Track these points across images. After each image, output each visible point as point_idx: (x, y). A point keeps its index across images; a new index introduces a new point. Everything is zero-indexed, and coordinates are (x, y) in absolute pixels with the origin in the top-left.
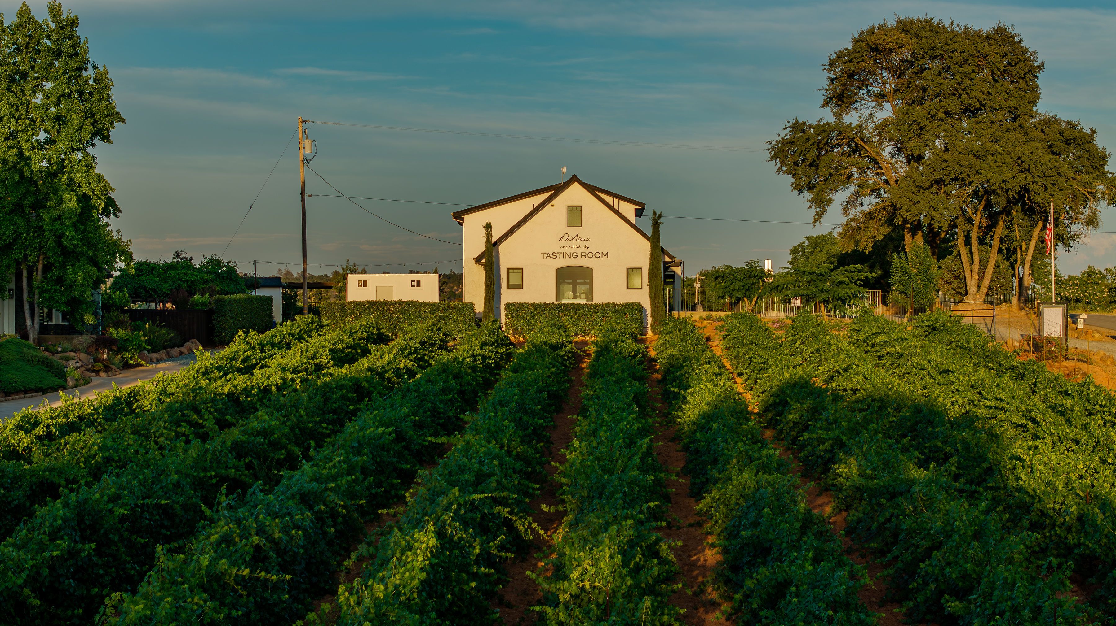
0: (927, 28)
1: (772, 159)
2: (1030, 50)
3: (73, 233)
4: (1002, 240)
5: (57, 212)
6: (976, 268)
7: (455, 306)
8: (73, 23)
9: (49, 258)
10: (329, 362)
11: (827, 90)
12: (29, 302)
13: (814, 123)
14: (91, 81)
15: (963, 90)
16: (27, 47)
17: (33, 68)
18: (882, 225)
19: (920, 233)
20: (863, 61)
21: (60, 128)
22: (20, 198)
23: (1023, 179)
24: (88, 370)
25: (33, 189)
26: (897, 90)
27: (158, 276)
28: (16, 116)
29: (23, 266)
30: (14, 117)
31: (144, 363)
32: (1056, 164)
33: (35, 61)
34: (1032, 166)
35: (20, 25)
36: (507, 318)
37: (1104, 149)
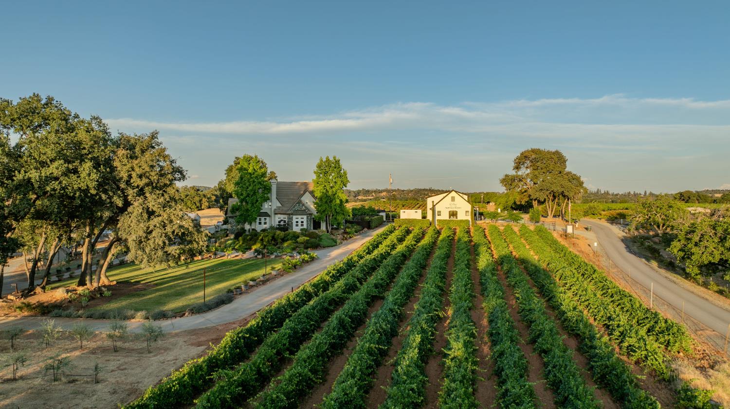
8: (339, 161)
11: (514, 167)
12: (329, 223)
13: (511, 175)
14: (343, 173)
15: (547, 167)
16: (328, 166)
17: (329, 170)
18: (527, 198)
19: (537, 201)
20: (523, 160)
23: (562, 190)
26: (531, 166)
27: (358, 211)
29: (327, 215)
32: (571, 186)
34: (565, 186)
36: (437, 223)
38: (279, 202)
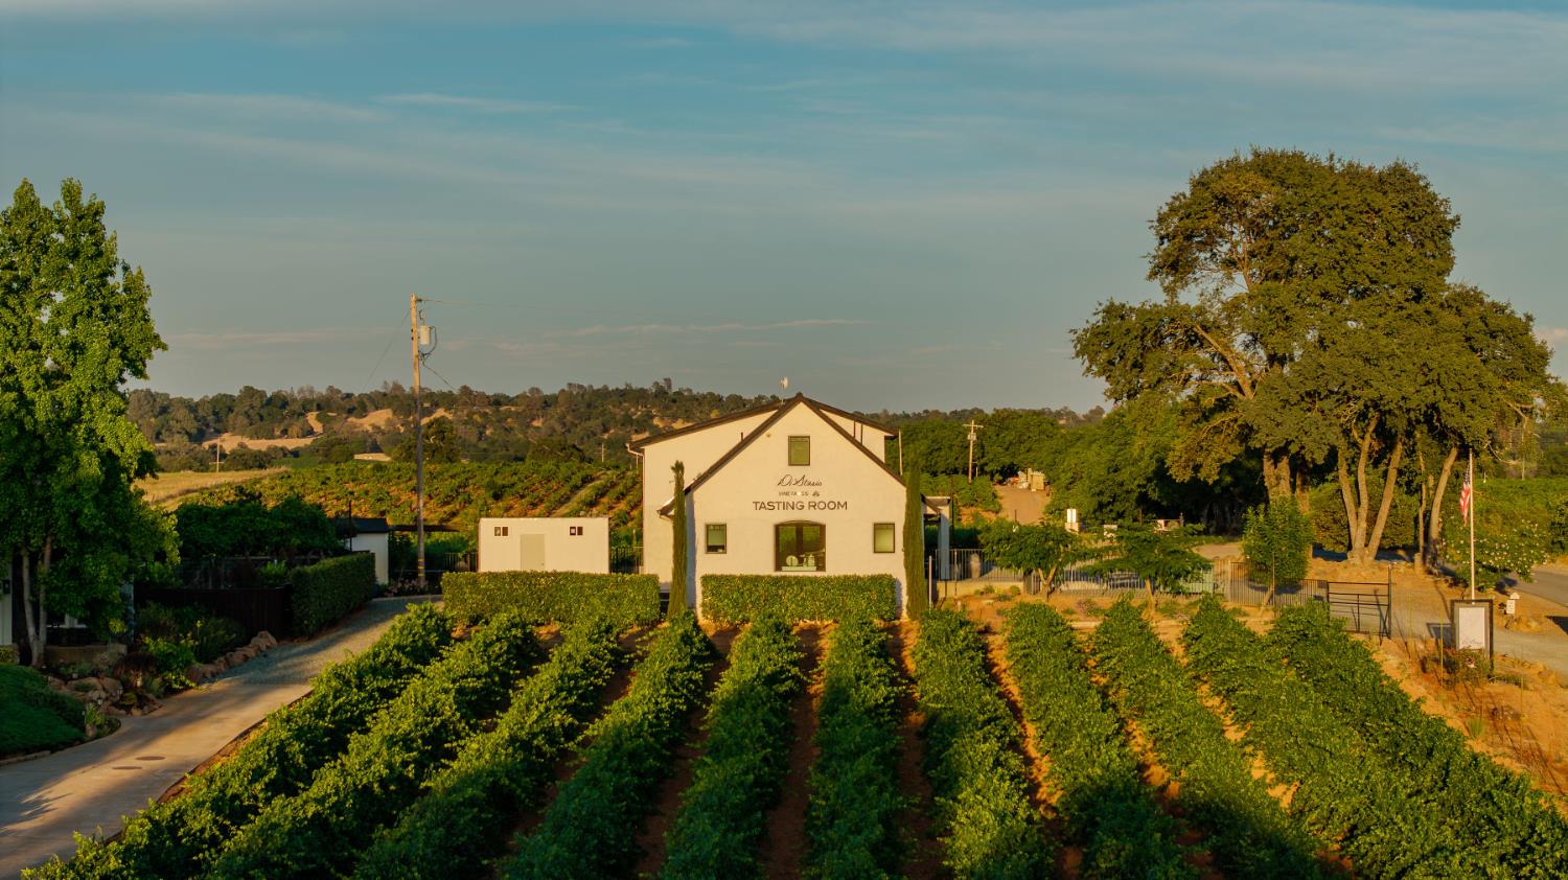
0: (1296, 171)
1: (1077, 355)
2: (1440, 197)
3: (94, 511)
4: (1400, 473)
5: (70, 481)
6: (1364, 511)
7: (631, 580)
8: (97, 212)
9: (59, 541)
10: (454, 715)
11: (1154, 257)
12: (31, 602)
13: (1137, 306)
14: (120, 290)
15: (1346, 262)
16: (29, 242)
17: (37, 271)
18: (1232, 442)
19: (1285, 460)
20: (1206, 217)
21: (75, 359)
22: (19, 460)
23: (1429, 394)
24: (115, 705)
25: (37, 444)
26: (1252, 254)
27: (214, 526)
28: (15, 343)
29: (23, 552)
30: (11, 345)
31: (193, 685)
32: (1477, 372)
33: (39, 262)
34: (1443, 376)
35: (19, 212)
36: (705, 597)
37: (1544, 343)
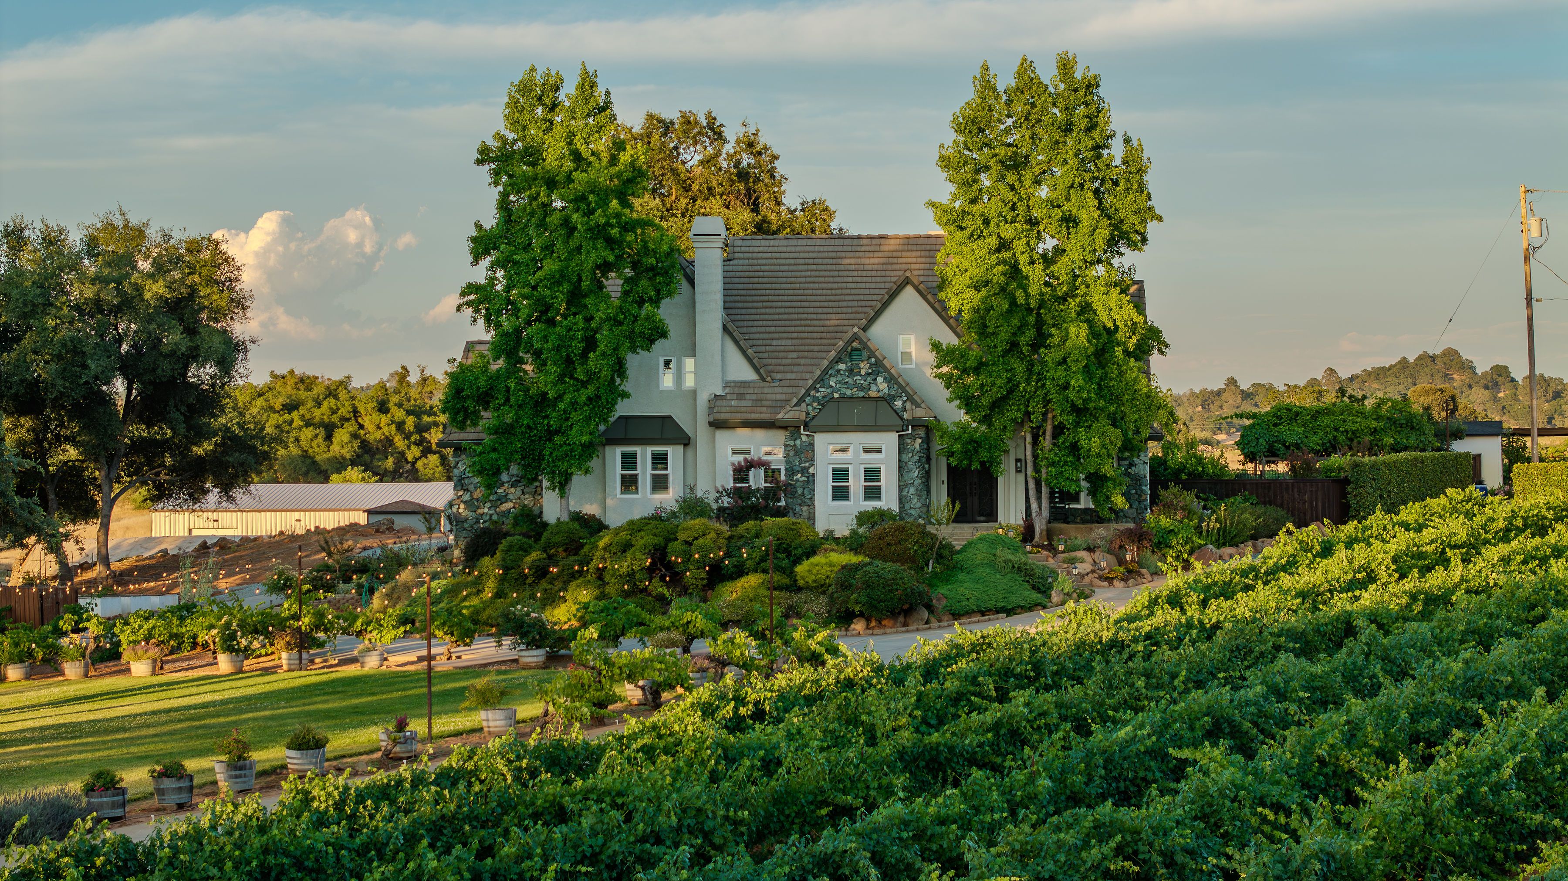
5: (1061, 352)
8: (1091, 85)
9: (1057, 416)
14: (1117, 163)
16: (1027, 119)
28: (1009, 218)
29: (1026, 429)
35: (1019, 88)
38: (744, 352)
